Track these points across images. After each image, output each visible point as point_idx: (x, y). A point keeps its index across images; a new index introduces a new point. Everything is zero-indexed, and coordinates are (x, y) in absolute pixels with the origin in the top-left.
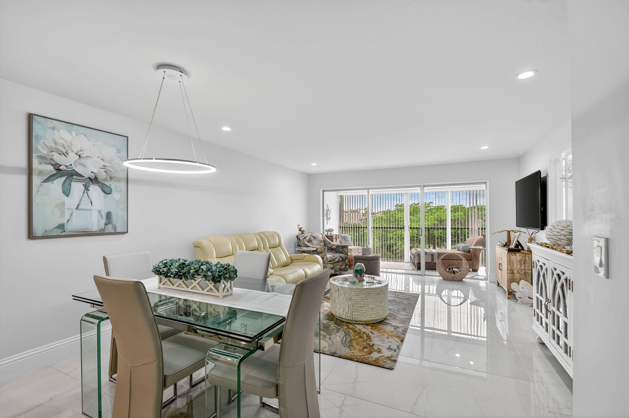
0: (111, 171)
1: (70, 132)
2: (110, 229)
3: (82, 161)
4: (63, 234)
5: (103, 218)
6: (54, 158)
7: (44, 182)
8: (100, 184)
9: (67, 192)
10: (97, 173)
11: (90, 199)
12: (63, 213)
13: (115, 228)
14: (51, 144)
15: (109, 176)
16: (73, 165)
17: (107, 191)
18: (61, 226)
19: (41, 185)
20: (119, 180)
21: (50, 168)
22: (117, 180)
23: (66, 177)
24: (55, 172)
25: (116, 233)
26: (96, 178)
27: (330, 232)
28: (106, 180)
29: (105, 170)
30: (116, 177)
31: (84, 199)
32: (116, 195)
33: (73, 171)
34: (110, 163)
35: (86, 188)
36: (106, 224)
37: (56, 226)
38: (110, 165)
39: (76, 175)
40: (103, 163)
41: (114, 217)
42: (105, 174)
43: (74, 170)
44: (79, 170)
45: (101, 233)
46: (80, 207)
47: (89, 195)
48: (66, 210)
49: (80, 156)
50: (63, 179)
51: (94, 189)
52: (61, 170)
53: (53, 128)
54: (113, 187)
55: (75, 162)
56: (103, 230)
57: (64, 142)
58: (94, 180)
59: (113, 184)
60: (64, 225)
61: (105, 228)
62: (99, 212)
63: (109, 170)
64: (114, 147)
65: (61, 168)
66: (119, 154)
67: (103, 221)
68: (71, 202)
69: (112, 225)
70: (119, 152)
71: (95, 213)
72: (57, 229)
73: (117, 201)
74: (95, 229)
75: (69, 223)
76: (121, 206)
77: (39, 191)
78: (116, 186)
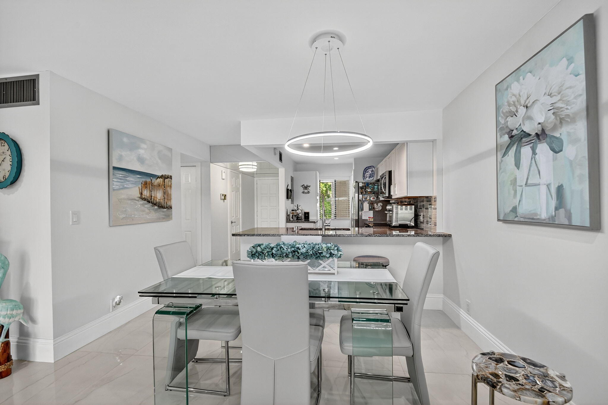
0: (562, 108)
1: (518, 81)
2: (562, 217)
3: (529, 113)
4: (516, 219)
5: (553, 198)
6: (509, 124)
7: (502, 158)
8: (548, 139)
9: (518, 163)
10: (544, 121)
11: (537, 167)
12: (515, 191)
13: (569, 216)
14: (507, 109)
15: (558, 118)
16: (522, 124)
17: (557, 147)
18: (514, 210)
19: (502, 161)
20: (572, 119)
21: (506, 138)
22: (569, 120)
23: (517, 143)
24: (509, 141)
25: (570, 227)
26: (543, 131)
28: (554, 128)
29: (552, 111)
30: (568, 115)
31: (532, 169)
32: (568, 151)
33: (522, 133)
34: (559, 94)
36: (556, 209)
37: (511, 208)
38: (559, 97)
39: (525, 137)
41: (567, 194)
42: (554, 117)
43: (523, 131)
45: (551, 223)
47: (537, 161)
48: (518, 187)
49: (527, 107)
50: (515, 147)
52: (512, 137)
54: (564, 138)
56: (553, 218)
57: (514, 99)
58: (541, 136)
59: (563, 132)
60: (517, 208)
61: (555, 216)
62: (548, 186)
63: (558, 108)
64: (564, 59)
65: (513, 134)
66: (572, 67)
67: (553, 203)
68: (521, 175)
69: (566, 210)
70: (570, 60)
71: (544, 189)
72: (512, 213)
73: (571, 162)
74: (544, 215)
75: (520, 206)
76: (578, 172)
77: (500, 169)
78: (569, 134)
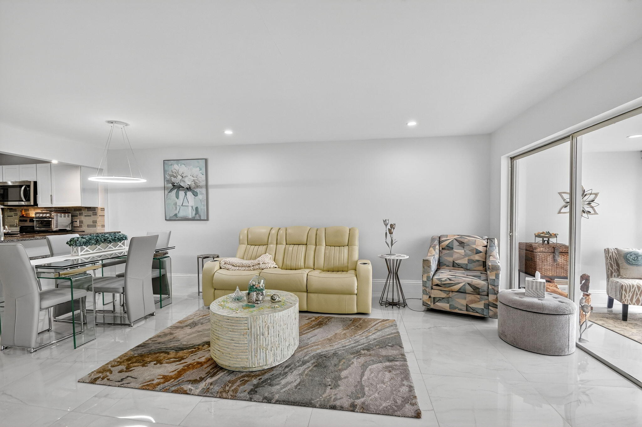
1: (178, 165)
2: (197, 217)
3: (183, 179)
4: (177, 219)
5: (194, 211)
6: (172, 180)
7: (169, 193)
8: (192, 191)
9: (177, 197)
10: (190, 184)
11: (187, 200)
12: (176, 208)
13: (200, 216)
14: (171, 173)
15: (196, 185)
16: (180, 182)
17: (195, 194)
18: (176, 215)
19: (168, 194)
20: (201, 187)
21: (171, 185)
24: (173, 187)
25: (201, 220)
26: (190, 188)
27: (547, 239)
28: (194, 188)
29: (194, 182)
30: (200, 186)
31: (185, 200)
32: (200, 197)
35: (186, 194)
36: (195, 215)
37: (174, 215)
38: (196, 179)
39: (181, 187)
40: (193, 178)
41: (199, 210)
42: (194, 184)
43: (180, 185)
44: (182, 184)
45: (193, 219)
46: (183, 205)
47: (187, 197)
48: (177, 206)
49: (182, 177)
50: (176, 190)
51: (189, 194)
52: (175, 186)
53: (171, 165)
54: (198, 192)
55: (180, 181)
56: (194, 217)
57: (175, 171)
58: (189, 189)
59: (198, 190)
62: (192, 207)
63: (196, 182)
64: (199, 168)
65: (175, 184)
66: (201, 171)
67: (194, 213)
68: (179, 202)
69: (199, 215)
70: (201, 169)
71: (190, 208)
72: (174, 216)
73: (201, 200)
74: (190, 217)
75: (179, 213)
76: (203, 203)
77: (167, 197)
78: (200, 191)
